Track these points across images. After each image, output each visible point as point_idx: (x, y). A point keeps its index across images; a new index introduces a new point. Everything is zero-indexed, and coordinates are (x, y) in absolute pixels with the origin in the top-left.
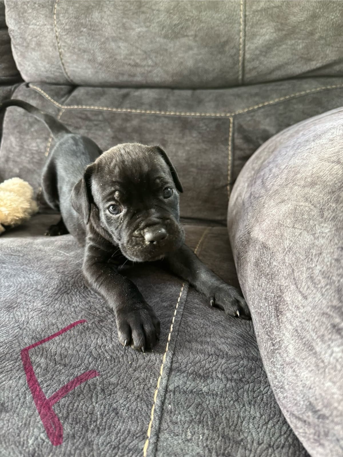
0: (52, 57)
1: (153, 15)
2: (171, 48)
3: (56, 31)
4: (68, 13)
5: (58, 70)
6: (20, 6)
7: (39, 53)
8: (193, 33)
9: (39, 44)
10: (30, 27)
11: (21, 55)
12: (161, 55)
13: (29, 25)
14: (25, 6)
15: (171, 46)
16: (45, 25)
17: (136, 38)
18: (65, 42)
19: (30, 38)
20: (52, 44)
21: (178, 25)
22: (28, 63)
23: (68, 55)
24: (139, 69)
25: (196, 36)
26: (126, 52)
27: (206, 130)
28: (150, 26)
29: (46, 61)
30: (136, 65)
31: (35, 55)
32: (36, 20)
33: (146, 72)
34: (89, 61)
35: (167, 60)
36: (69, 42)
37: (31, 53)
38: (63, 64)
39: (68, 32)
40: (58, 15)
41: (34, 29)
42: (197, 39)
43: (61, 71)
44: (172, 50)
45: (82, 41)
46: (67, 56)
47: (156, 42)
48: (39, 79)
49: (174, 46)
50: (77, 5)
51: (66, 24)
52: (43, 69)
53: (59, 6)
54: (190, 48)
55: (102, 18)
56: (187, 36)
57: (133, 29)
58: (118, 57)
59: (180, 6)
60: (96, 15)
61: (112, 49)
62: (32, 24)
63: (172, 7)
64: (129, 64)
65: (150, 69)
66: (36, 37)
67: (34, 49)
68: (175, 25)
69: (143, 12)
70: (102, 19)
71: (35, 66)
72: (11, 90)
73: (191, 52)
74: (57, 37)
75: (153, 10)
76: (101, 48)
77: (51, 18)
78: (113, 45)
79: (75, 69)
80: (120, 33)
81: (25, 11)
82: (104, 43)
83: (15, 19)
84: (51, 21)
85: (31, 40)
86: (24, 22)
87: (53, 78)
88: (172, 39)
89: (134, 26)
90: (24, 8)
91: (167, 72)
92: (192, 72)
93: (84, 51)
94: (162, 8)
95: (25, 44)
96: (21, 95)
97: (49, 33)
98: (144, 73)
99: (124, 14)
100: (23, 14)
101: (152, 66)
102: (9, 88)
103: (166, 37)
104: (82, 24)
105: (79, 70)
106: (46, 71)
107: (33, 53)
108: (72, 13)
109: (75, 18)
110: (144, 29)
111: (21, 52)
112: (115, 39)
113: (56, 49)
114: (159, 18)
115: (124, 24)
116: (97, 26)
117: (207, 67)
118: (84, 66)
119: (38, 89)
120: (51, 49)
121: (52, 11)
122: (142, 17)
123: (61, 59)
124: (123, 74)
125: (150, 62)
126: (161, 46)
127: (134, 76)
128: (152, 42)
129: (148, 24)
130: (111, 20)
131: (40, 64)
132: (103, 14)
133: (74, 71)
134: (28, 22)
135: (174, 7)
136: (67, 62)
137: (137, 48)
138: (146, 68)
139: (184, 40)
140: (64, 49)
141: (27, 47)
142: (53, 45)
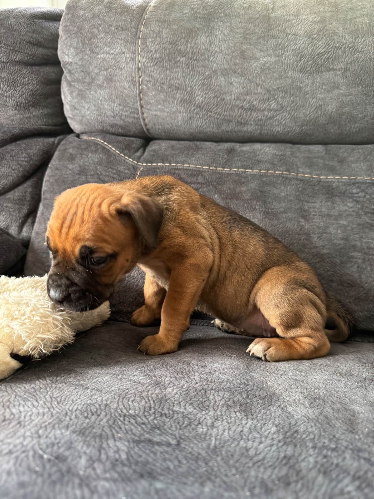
0: (128, 96)
1: (288, 40)
2: (307, 85)
3: (139, 62)
4: (160, 37)
5: (132, 115)
6: (86, 31)
7: (107, 91)
8: (342, 66)
9: (109, 79)
10: (99, 56)
11: (78, 95)
12: (291, 95)
13: (98, 54)
14: (95, 31)
15: (307, 82)
16: (124, 53)
17: (259, 70)
18: (151, 76)
19: (96, 71)
20: (129, 79)
21: (323, 54)
22: (87, 106)
23: (152, 93)
24: (254, 115)
25: (346, 70)
26: (240, 90)
27: (364, 197)
28: (282, 54)
29: (118, 102)
30: (252, 109)
31: (102, 94)
32: (109, 47)
33: (264, 118)
34: (183, 101)
35: (300, 103)
36: (157, 76)
37: (96, 92)
38: (142, 107)
39: (157, 62)
40: (145, 39)
41: (104, 59)
42: (348, 74)
43: (136, 116)
44: (308, 89)
45: (176, 75)
46: (151, 95)
47: (287, 77)
48: (100, 128)
49: (313, 83)
50: (175, 27)
51: (156, 51)
52: (109, 113)
53: (147, 29)
54: (336, 86)
55: (211, 43)
56: (333, 69)
57: (256, 59)
58: (227, 98)
59: (327, 30)
60: (203, 39)
61: (220, 86)
62: (103, 53)
63: (316, 31)
64: (242, 107)
65: (270, 114)
66: (107, 70)
67: (100, 87)
68: (318, 54)
69: (273, 37)
70: (210, 45)
71: (99, 109)
72: (54, 142)
73: (336, 92)
74: (139, 69)
75: (288, 34)
76: (203, 84)
77: (135, 44)
78: (222, 80)
79: (158, 113)
80: (235, 64)
81: (94, 36)
82: (210, 77)
83: (76, 48)
84: (132, 48)
85: (98, 74)
86: (91, 50)
87: (121, 127)
88: (311, 74)
89: (258, 54)
90: (93, 33)
91: (295, 119)
92: (332, 120)
93: (178, 89)
94: (302, 32)
95: (87, 80)
96: (73, 147)
97: (127, 63)
98: (261, 120)
99: (245, 38)
100: (90, 40)
101: (276, 111)
102: (51, 140)
103: (303, 70)
104: (180, 52)
105: (166, 114)
106: (114, 117)
107: (99, 91)
108: (167, 38)
109: (171, 43)
110: (273, 59)
111: (80, 90)
112: (225, 73)
113: (134, 85)
114: (296, 44)
115: (243, 53)
116: (203, 54)
117: (355, 113)
118: (174, 109)
119: (99, 140)
120: (127, 85)
121: (135, 36)
122: (272, 42)
123: (141, 100)
124: (229, 121)
125: (273, 105)
126: (293, 82)
127: (246, 124)
128: (280, 77)
129: (280, 52)
130: (224, 46)
131: (106, 107)
132: (213, 38)
133: (156, 115)
134: (97, 50)
135: (320, 31)
136: (148, 103)
137: (258, 85)
138: (266, 113)
139: (329, 75)
140: (146, 85)
141: (90, 84)
142: (132, 80)
